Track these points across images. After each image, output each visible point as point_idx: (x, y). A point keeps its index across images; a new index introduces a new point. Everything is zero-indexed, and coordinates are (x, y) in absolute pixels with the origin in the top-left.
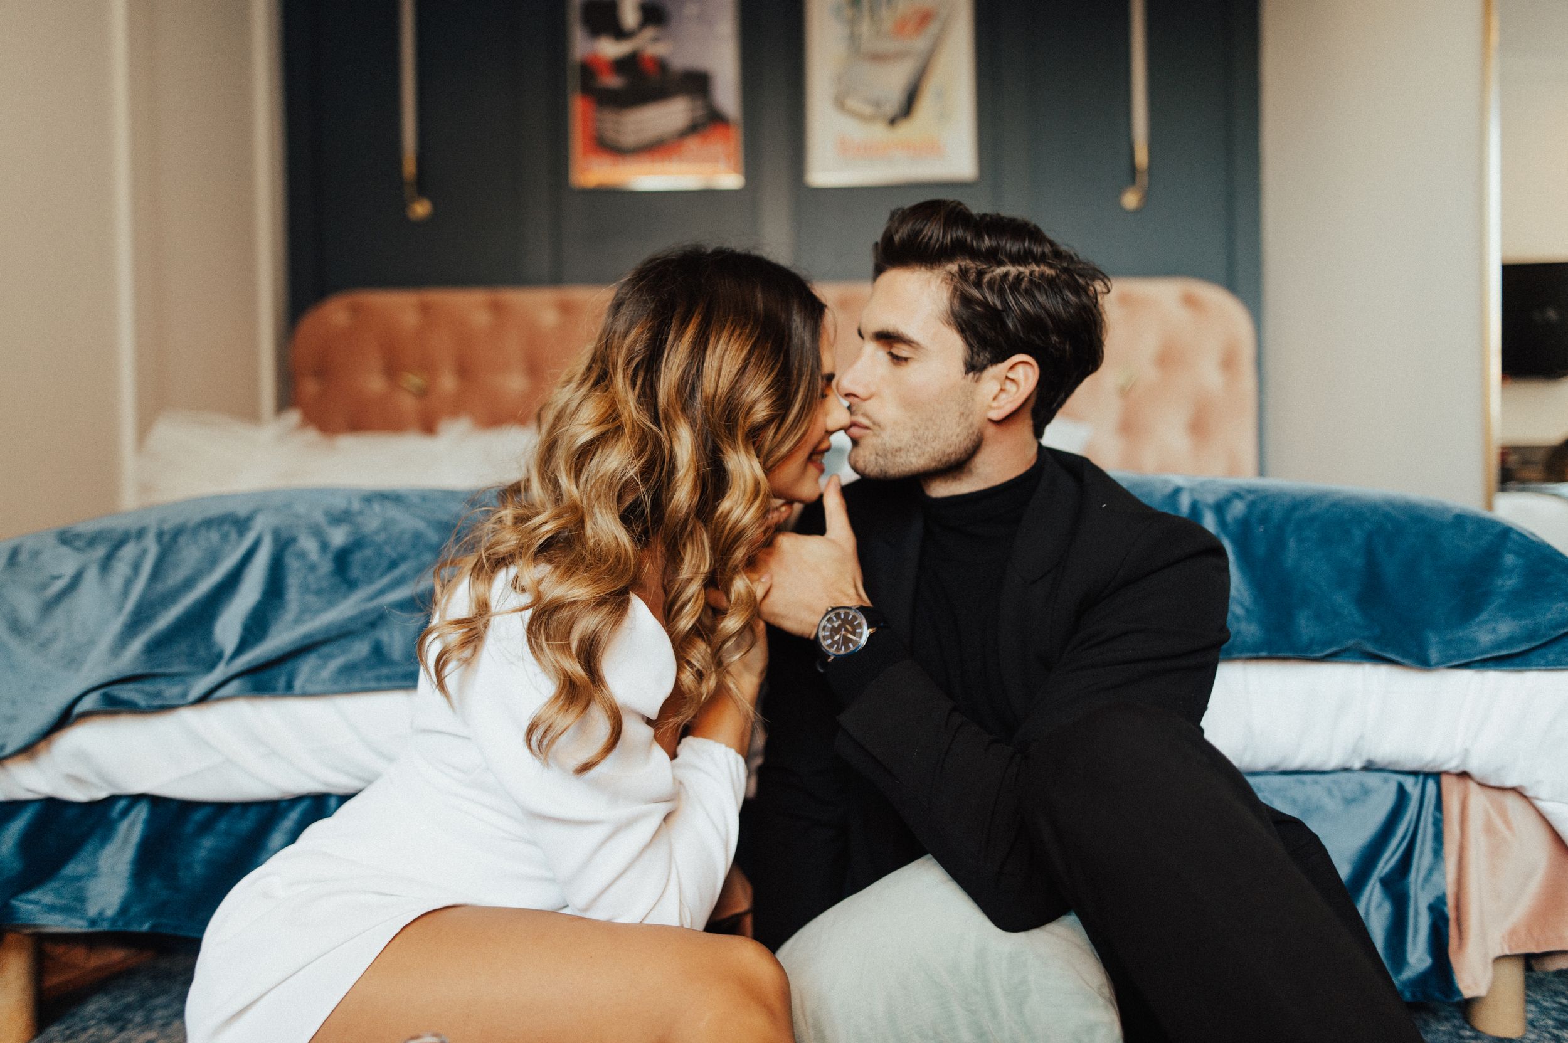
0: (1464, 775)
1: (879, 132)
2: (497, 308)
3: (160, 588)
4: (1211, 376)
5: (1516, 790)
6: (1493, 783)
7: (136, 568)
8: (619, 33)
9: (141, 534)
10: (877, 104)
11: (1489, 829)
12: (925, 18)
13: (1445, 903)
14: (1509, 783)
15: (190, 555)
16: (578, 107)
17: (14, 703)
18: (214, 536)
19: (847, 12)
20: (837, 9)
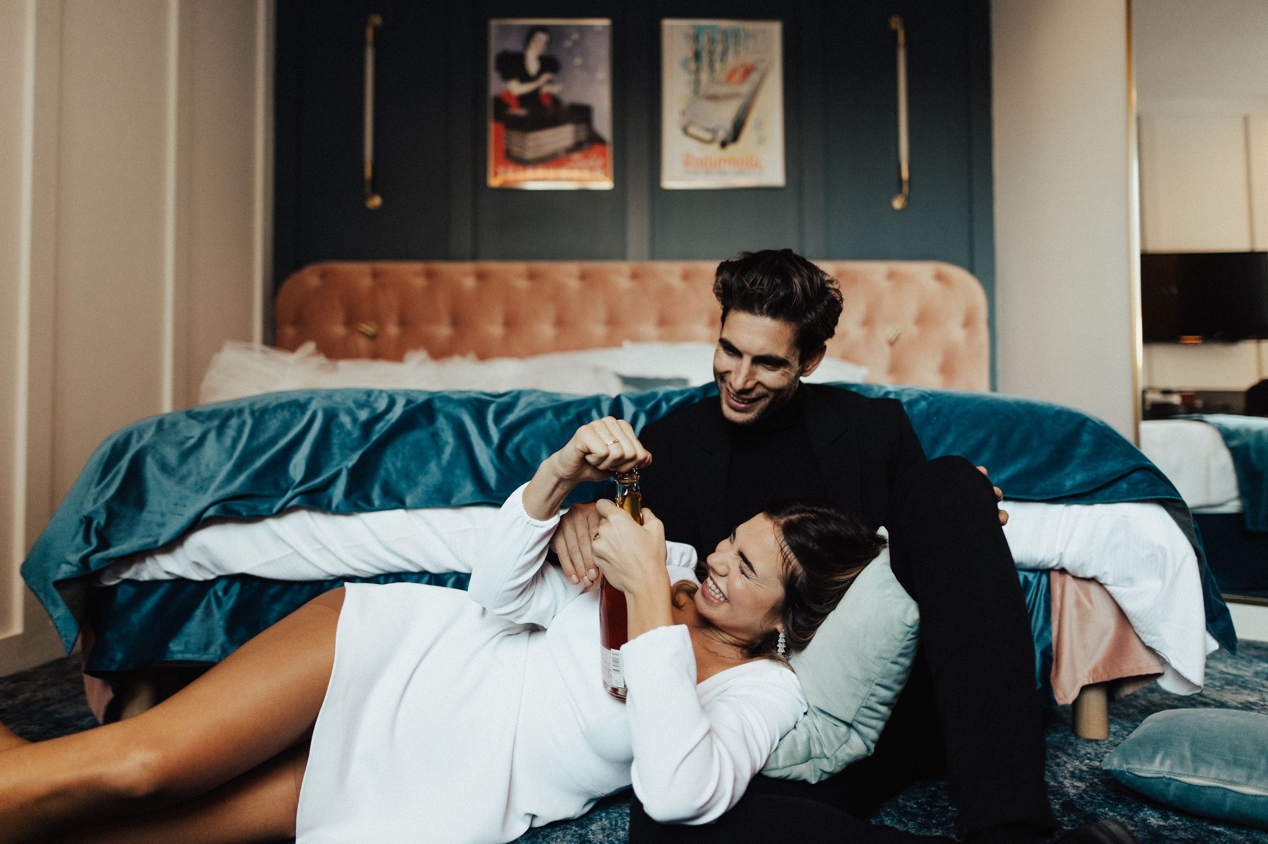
0: (1063, 571)
1: (714, 150)
2: (430, 275)
3: (255, 444)
4: (956, 332)
5: (1093, 580)
6: (1080, 575)
7: (240, 432)
8: (525, 77)
9: (240, 412)
10: (714, 131)
11: (1079, 604)
12: (748, 71)
13: (1051, 650)
14: (1089, 574)
15: (273, 425)
16: (492, 128)
17: (163, 515)
18: (286, 414)
19: (692, 66)
20: (685, 64)
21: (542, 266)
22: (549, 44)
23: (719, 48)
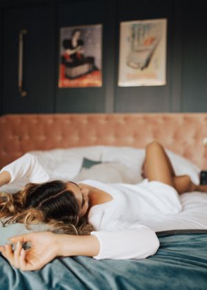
1: (138, 71)
2: (38, 119)
8: (72, 48)
10: (138, 64)
12: (153, 40)
16: (61, 67)
19: (131, 39)
20: (129, 39)
21: (75, 116)
22: (81, 35)
23: (141, 32)
